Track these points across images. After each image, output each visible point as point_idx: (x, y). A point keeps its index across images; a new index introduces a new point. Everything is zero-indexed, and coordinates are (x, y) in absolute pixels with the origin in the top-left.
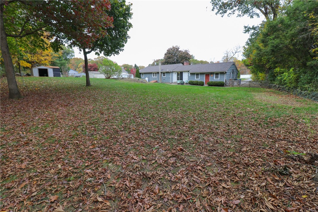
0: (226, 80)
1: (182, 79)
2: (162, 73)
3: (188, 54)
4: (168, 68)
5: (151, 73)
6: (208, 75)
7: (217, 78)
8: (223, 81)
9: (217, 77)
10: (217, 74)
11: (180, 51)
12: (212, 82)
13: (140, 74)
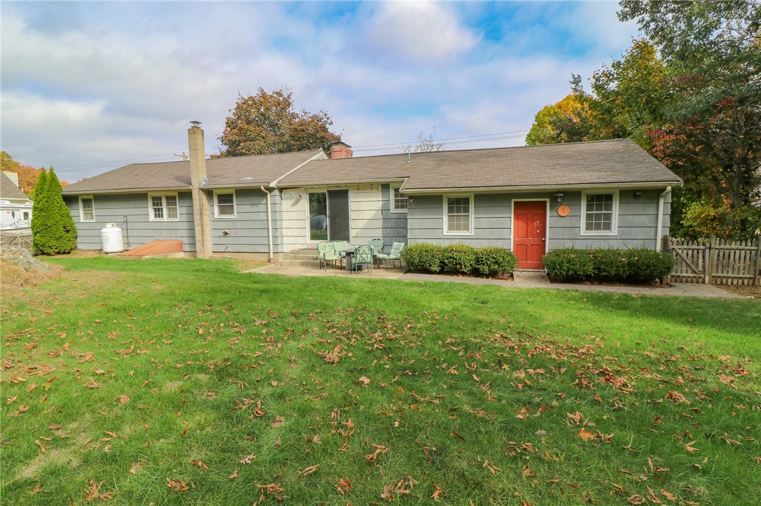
0: (666, 240)
2: (209, 193)
5: (139, 197)
6: (533, 205)
7: (598, 227)
8: (648, 246)
9: (598, 222)
10: (599, 200)
11: (294, 116)
13: (70, 200)
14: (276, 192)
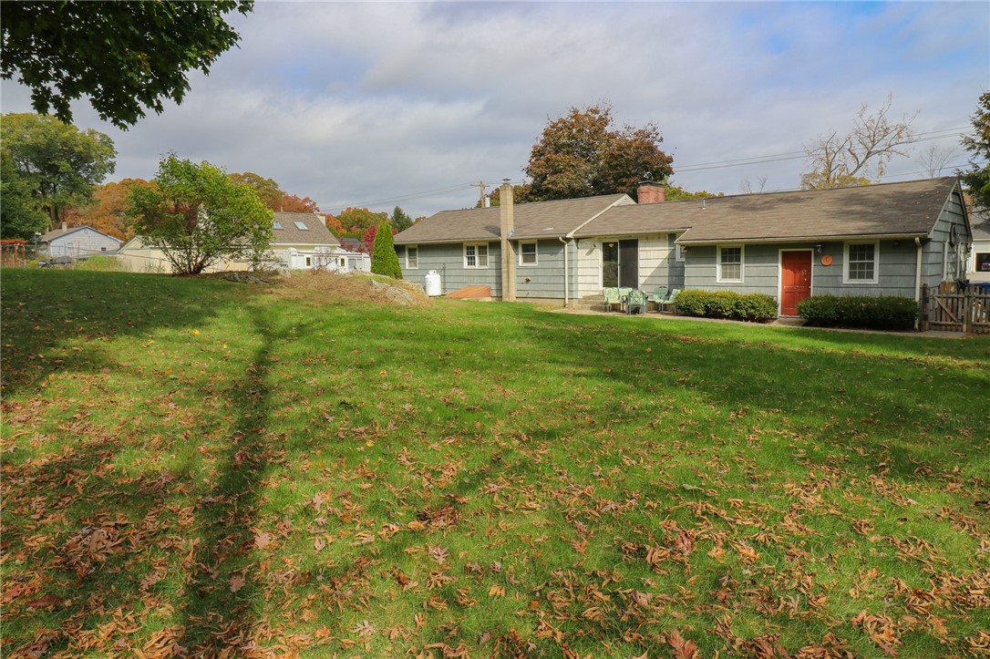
0: (924, 289)
1: (630, 279)
2: (515, 243)
3: (652, 149)
4: (549, 218)
5: (456, 247)
6: (797, 255)
7: (861, 276)
8: (905, 294)
9: (861, 270)
10: (861, 250)
11: (612, 136)
12: (834, 299)
13: (399, 249)
14: (573, 242)
